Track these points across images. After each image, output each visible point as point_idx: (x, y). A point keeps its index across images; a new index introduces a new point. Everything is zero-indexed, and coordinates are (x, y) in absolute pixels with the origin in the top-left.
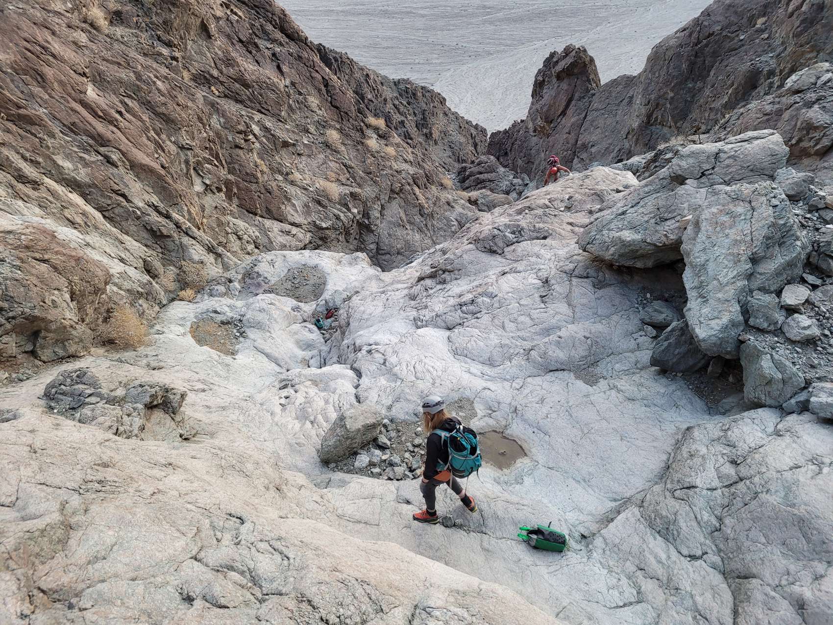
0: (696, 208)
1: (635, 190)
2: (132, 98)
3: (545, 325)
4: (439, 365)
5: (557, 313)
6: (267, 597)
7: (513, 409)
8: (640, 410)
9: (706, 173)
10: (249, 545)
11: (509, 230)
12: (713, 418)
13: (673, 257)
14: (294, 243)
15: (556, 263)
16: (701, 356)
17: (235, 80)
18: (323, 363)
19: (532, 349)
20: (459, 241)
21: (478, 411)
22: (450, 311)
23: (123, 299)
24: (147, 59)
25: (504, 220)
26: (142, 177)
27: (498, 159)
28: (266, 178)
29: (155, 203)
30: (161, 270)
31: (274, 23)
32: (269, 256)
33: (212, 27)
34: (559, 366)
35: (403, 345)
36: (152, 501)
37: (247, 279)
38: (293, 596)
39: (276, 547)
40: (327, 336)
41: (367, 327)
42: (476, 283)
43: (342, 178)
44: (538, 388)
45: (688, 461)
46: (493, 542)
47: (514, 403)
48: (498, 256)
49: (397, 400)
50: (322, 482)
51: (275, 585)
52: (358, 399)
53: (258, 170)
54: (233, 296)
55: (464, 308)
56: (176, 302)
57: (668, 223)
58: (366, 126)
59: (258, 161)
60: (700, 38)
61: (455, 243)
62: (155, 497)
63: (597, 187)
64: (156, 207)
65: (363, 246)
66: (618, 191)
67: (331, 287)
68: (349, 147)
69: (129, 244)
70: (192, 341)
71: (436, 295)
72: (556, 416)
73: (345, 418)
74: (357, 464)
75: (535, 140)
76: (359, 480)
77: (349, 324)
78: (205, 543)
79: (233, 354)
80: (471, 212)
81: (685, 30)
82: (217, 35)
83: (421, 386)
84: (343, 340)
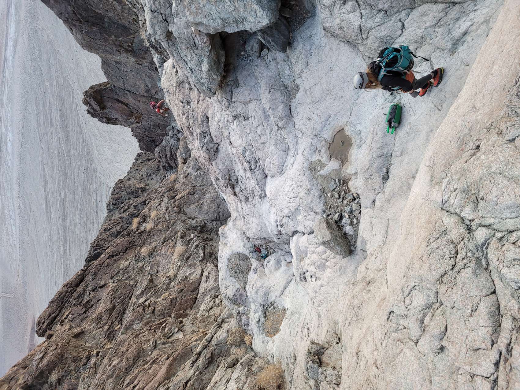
0: (187, 25)
1: (176, 62)
2: (124, 380)
3: (262, 117)
4: (289, 183)
5: (255, 110)
6: (439, 300)
7: (315, 137)
8: (313, 59)
9: (164, 18)
10: (407, 309)
11: (203, 140)
12: (318, 14)
13: (218, 39)
14: (214, 273)
15: (223, 111)
16: (280, 21)
17: (110, 315)
18: (289, 253)
19: (278, 125)
20: (210, 170)
21: (317, 158)
22: (255, 176)
23: (252, 380)
24: (98, 372)
25: (197, 143)
26: (175, 371)
27: (157, 145)
28: (173, 292)
29: (191, 362)
30: (233, 357)
31: (73, 291)
32: (223, 289)
33: (77, 330)
34: (288, 109)
35: (277, 205)
36: (381, 369)
37: (238, 303)
38: (439, 287)
39: (408, 293)
40: (272, 251)
41: (266, 227)
42: (237, 160)
43: (172, 244)
44: (302, 121)
45: (344, 30)
46: (397, 149)
47: (311, 137)
48: (219, 147)
49: (311, 209)
50: (363, 255)
51: (432, 296)
52: (311, 233)
53: (168, 298)
54: (248, 311)
55: (253, 168)
56: (253, 346)
57: (197, 42)
58: (138, 230)
59: (162, 298)
60: (76, 19)
61: (211, 172)
62: (379, 366)
63: (174, 85)
64: (193, 362)
65: (215, 230)
66: (177, 72)
67: (241, 250)
68: (152, 240)
69: (217, 378)
70: (277, 336)
71: (245, 185)
72: (319, 110)
73: (323, 241)
74: (351, 233)
75: (144, 123)
76: (361, 232)
77: (264, 238)
78: (407, 336)
79: (285, 310)
80: (191, 162)
81: (71, 29)
82: (82, 327)
83: (302, 194)
84: (274, 242)
